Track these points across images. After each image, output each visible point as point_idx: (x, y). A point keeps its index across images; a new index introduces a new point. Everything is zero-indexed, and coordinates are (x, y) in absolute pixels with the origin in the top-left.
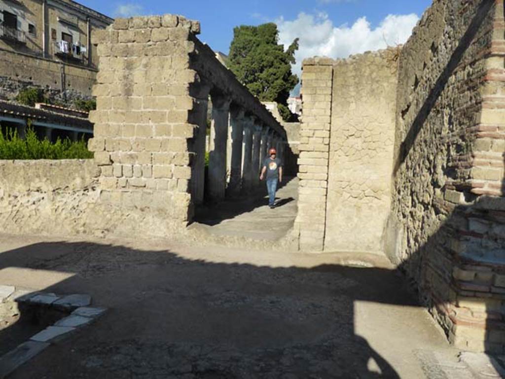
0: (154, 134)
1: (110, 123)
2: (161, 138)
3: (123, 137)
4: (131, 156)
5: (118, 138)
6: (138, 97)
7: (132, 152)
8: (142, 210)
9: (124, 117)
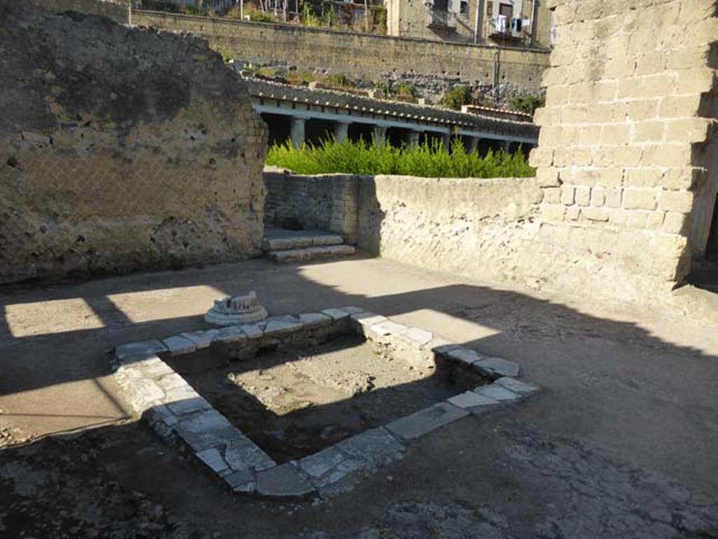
0: (632, 138)
1: (563, 125)
2: (643, 144)
3: (580, 145)
4: (590, 174)
5: (573, 146)
6: (611, 81)
7: (592, 168)
8: (599, 257)
9: (584, 114)
